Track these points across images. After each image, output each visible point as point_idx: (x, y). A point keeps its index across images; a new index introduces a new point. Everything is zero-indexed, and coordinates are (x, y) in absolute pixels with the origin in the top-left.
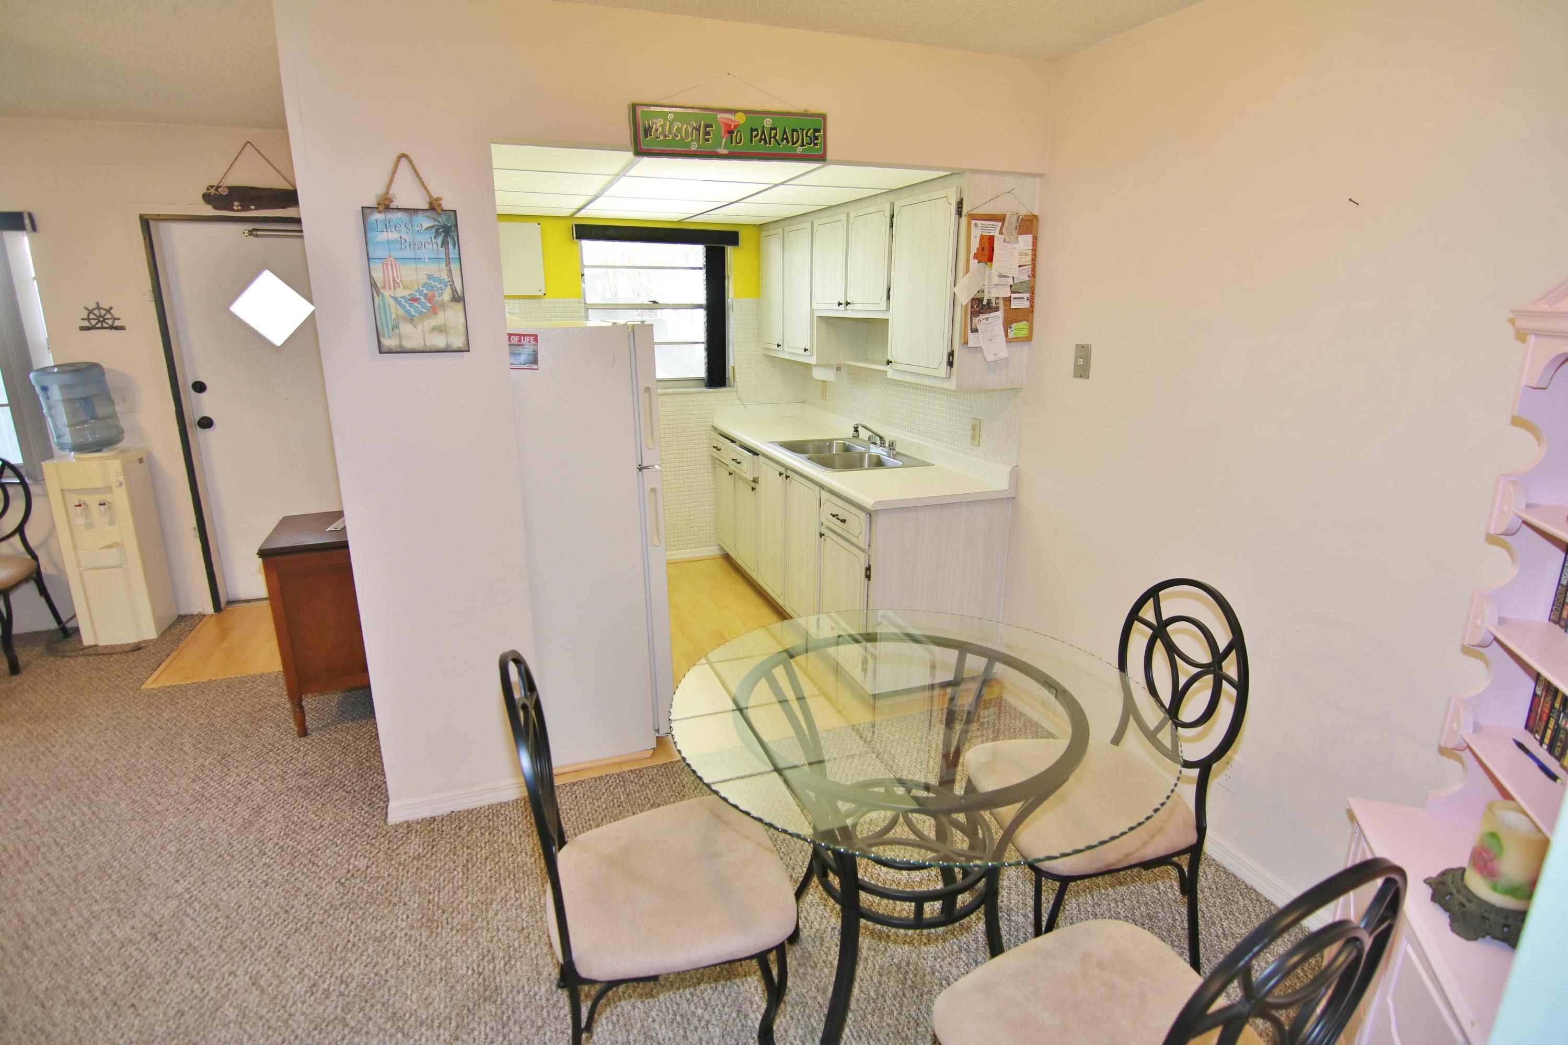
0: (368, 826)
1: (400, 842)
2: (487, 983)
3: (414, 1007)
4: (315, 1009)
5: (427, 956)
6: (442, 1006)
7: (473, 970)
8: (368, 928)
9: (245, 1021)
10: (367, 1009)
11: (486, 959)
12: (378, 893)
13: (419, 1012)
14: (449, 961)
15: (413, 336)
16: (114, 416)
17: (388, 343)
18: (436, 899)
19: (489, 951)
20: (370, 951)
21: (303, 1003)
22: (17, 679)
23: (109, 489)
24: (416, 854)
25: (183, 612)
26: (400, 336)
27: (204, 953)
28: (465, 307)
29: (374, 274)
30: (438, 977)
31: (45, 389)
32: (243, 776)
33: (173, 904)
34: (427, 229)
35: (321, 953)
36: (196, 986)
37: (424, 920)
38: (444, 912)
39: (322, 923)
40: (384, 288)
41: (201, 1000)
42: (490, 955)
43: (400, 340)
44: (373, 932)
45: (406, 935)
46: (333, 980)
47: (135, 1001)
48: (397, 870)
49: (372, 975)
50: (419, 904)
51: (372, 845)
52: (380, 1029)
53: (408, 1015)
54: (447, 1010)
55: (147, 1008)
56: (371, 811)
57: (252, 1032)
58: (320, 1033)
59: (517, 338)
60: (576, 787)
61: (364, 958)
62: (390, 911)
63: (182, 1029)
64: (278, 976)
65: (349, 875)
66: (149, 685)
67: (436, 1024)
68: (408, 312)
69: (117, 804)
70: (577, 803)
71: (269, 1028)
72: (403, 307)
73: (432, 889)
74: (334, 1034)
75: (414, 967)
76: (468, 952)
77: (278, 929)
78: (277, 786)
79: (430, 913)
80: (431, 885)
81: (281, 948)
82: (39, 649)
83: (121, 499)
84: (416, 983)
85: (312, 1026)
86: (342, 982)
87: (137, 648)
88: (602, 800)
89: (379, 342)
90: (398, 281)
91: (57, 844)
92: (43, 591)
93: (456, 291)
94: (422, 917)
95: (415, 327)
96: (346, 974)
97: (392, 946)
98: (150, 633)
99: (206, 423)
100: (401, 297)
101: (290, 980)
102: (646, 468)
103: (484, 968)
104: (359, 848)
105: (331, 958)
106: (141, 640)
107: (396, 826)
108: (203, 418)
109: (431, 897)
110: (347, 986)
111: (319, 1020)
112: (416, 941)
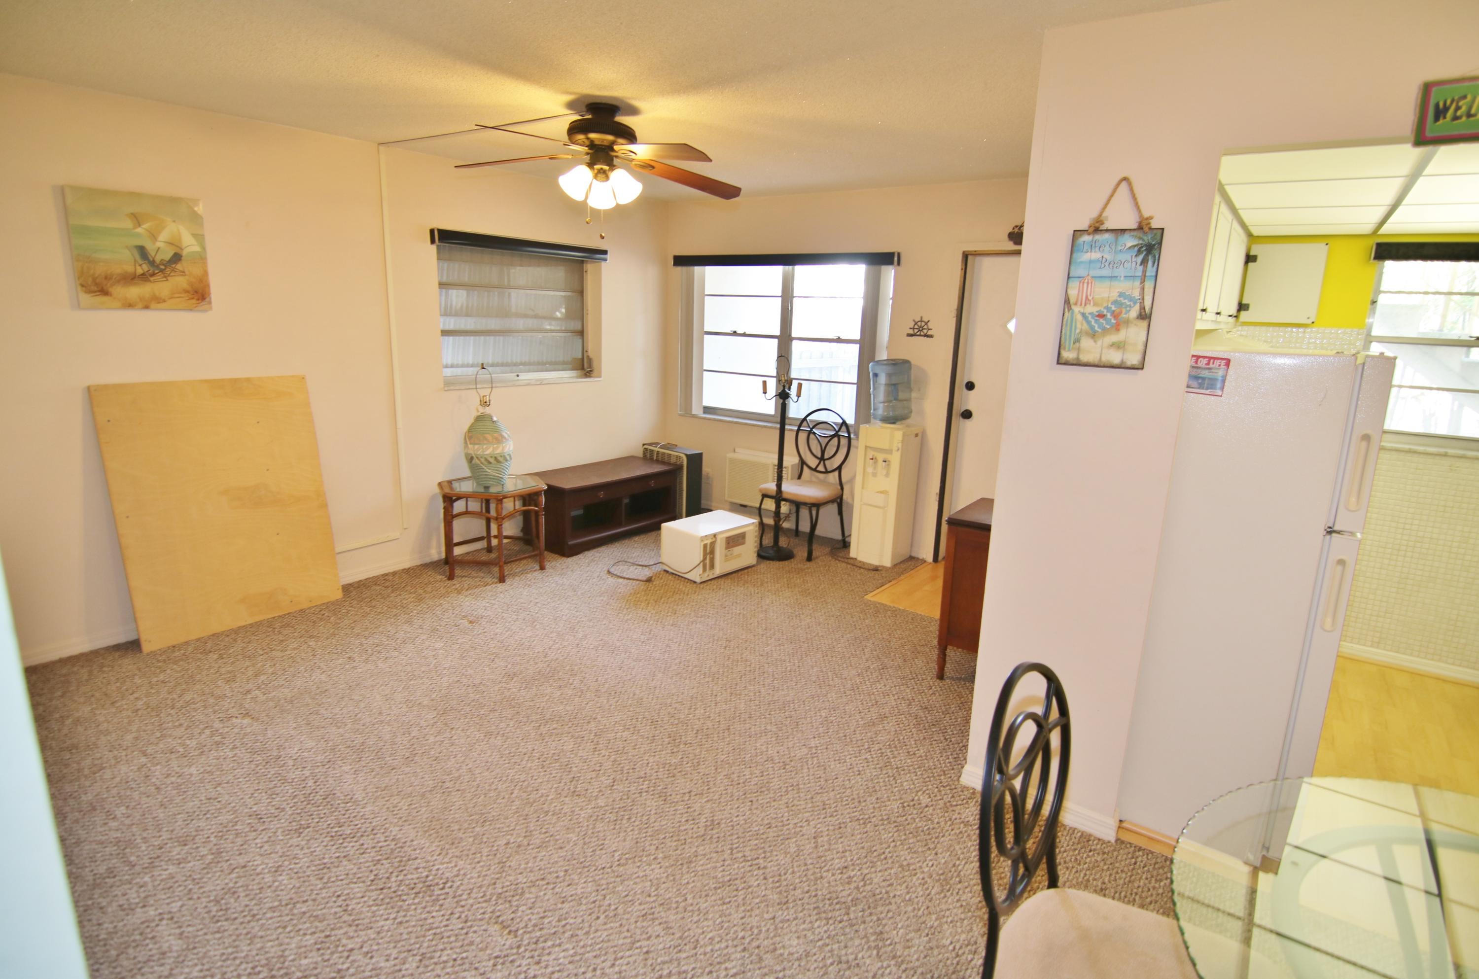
0: (945, 775)
1: (960, 802)
2: (959, 967)
3: (897, 940)
4: (837, 885)
5: (928, 908)
6: (915, 957)
7: (954, 948)
8: (902, 853)
9: (797, 859)
10: (867, 913)
11: (969, 947)
12: (923, 831)
13: (898, 946)
14: (941, 925)
15: (1091, 350)
16: (908, 400)
17: (1067, 355)
18: (960, 868)
19: (976, 943)
20: (893, 871)
21: (833, 875)
22: (808, 564)
23: (889, 451)
24: (967, 819)
25: (914, 555)
26: (1079, 349)
27: (802, 795)
28: (1149, 325)
29: (1069, 292)
30: (926, 931)
31: (876, 375)
32: (888, 687)
33: (805, 750)
34: (1130, 248)
35: (863, 848)
36: (786, 814)
37: (942, 877)
38: (960, 882)
39: (876, 826)
40: (1076, 304)
41: (783, 826)
42: (974, 947)
43: (1078, 354)
44: (903, 858)
45: (923, 879)
46: (859, 873)
47: (754, 799)
48: (946, 823)
49: (884, 891)
50: (946, 862)
51: (940, 791)
52: (866, 936)
53: (889, 942)
54: (917, 964)
55: (757, 808)
56: (954, 763)
57: (796, 869)
58: (830, 905)
59: (1205, 361)
60: (1141, 853)
61: (886, 873)
62: (923, 852)
63: (764, 836)
64: (830, 844)
65: (912, 803)
66: (868, 597)
67: (903, 967)
68: (1092, 328)
69: (812, 667)
70: (1133, 869)
71: (806, 875)
72: (1088, 322)
73: (962, 856)
74: (838, 913)
75: (914, 909)
76: (959, 930)
77: (848, 811)
78: (903, 707)
79: (950, 875)
80: (963, 853)
81: (842, 825)
82: (827, 550)
83: (895, 459)
84: (908, 922)
85: (828, 896)
86: (863, 880)
87: (876, 569)
88: (1162, 884)
89: (1059, 354)
90: (1090, 298)
91: (773, 676)
92: (840, 513)
93: (1144, 308)
94: (942, 874)
95: (1095, 342)
96: (868, 876)
97: (909, 880)
98: (887, 562)
99: (967, 415)
100: (1090, 314)
101: (835, 852)
102: (1338, 532)
103: (964, 953)
104: (930, 787)
105: (866, 857)
106: (881, 564)
107: (965, 787)
108: (967, 410)
109: (958, 862)
110: (864, 885)
111: (834, 895)
112: (927, 889)
